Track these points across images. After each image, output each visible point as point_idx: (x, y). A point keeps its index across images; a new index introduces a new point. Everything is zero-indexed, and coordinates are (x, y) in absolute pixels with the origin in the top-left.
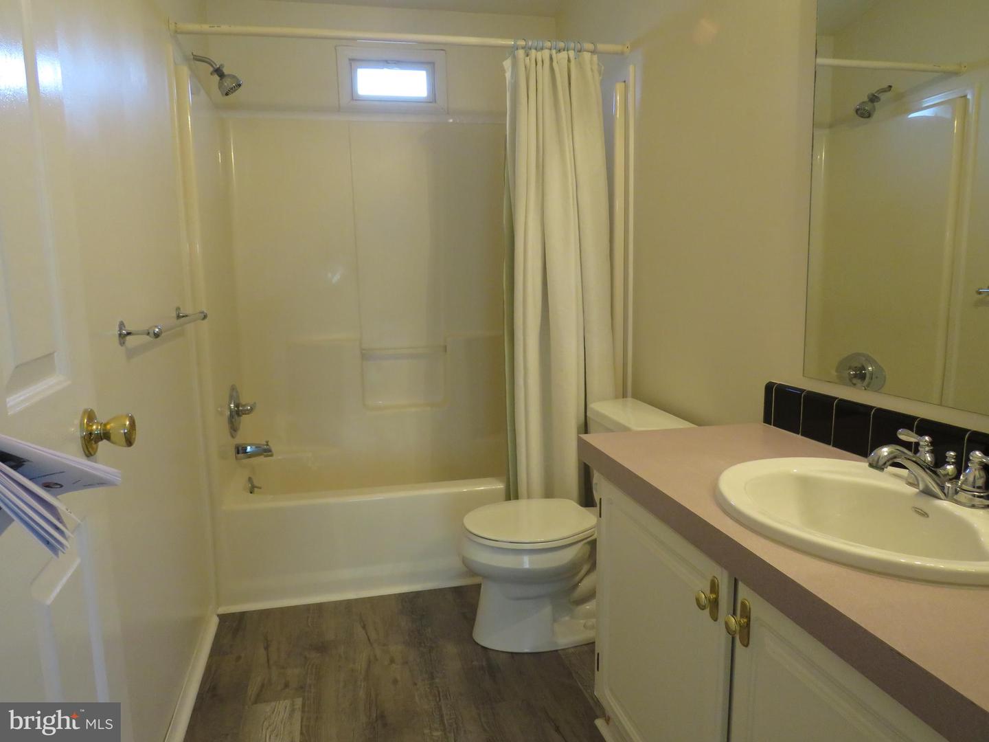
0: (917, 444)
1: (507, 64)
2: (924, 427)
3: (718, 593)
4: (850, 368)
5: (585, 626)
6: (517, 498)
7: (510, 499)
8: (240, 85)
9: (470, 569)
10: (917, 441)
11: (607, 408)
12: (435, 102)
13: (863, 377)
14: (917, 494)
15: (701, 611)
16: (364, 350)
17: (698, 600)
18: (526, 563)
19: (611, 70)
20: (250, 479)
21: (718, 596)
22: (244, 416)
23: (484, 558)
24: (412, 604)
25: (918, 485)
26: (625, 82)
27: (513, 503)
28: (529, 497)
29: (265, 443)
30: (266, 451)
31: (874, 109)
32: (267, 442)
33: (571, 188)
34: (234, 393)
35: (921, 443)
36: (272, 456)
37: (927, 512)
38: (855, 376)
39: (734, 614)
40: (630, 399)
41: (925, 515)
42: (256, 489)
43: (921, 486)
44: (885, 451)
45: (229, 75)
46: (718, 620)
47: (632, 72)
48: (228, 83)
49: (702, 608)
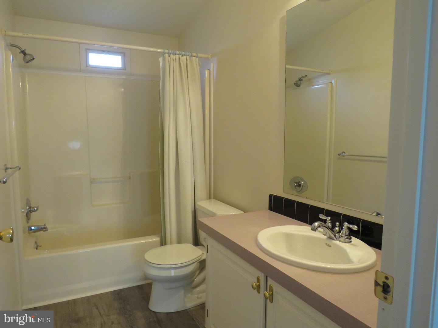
0: (326, 220)
1: (161, 59)
2: (328, 213)
3: (260, 282)
4: (295, 182)
5: (197, 298)
6: (166, 244)
7: (162, 245)
8: (34, 59)
9: (146, 277)
10: (325, 218)
11: (205, 205)
12: (125, 70)
13: (299, 186)
14: (327, 238)
15: (254, 290)
16: (91, 179)
17: (252, 286)
18: (173, 273)
19: (204, 64)
20: (36, 243)
21: (260, 284)
22: (33, 212)
23: (154, 272)
24: (118, 295)
25: (327, 235)
26: (209, 69)
27: (164, 247)
28: (171, 244)
29: (44, 225)
30: (44, 229)
31: (301, 83)
32: (45, 224)
33: (188, 112)
34: (28, 203)
35: (327, 220)
36: (47, 230)
37: (331, 245)
38: (297, 185)
39: (266, 290)
40: (212, 200)
41: (330, 246)
42: (38, 247)
43: (328, 236)
44: (316, 224)
45: (29, 54)
46: (260, 293)
47: (213, 66)
48: (28, 58)
49: (254, 289)
